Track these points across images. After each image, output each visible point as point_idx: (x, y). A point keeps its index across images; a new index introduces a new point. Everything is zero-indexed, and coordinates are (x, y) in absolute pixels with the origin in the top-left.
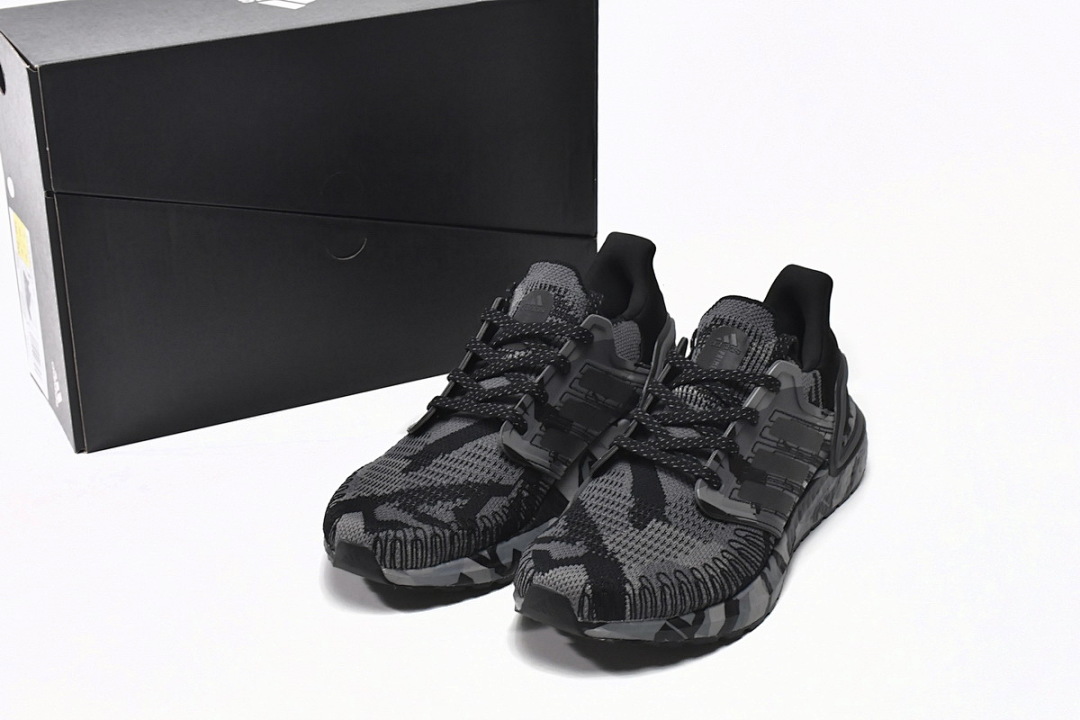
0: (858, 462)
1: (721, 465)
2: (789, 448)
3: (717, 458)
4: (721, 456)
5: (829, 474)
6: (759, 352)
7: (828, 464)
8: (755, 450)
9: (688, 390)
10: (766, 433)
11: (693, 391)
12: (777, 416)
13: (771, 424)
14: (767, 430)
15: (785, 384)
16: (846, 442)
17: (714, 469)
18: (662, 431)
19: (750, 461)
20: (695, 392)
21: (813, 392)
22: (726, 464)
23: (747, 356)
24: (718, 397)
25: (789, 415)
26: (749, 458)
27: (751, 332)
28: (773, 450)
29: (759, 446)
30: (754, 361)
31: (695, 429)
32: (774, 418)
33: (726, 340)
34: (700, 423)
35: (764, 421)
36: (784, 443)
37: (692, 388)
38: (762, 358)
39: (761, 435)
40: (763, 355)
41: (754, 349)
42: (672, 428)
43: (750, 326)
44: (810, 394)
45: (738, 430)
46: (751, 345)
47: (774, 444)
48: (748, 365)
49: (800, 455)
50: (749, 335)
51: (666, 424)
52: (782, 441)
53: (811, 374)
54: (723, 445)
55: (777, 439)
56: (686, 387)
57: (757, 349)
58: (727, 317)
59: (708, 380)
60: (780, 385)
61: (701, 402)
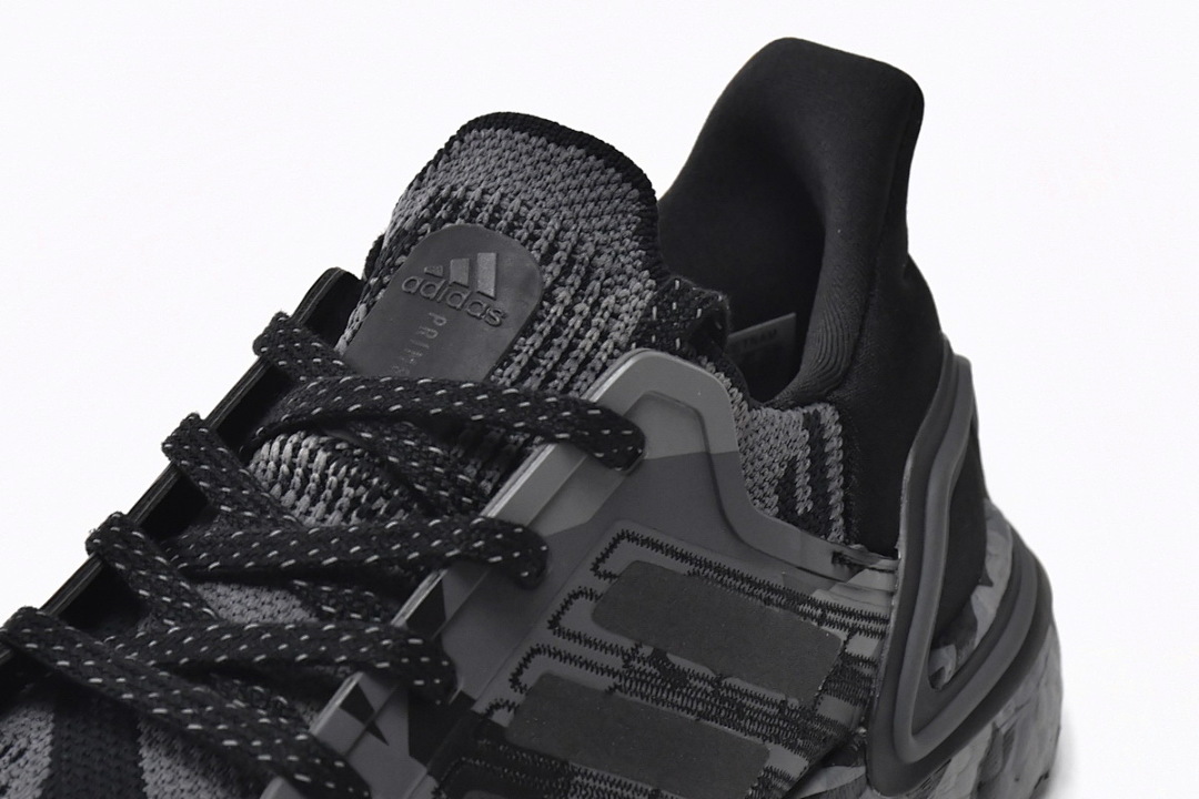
0: (1003, 744)
1: (373, 729)
2: (677, 679)
3: (356, 704)
4: (376, 696)
5: (869, 781)
6: (576, 322)
7: (864, 748)
8: (529, 678)
9: (296, 448)
10: (580, 617)
11: (313, 454)
12: (627, 554)
13: (601, 586)
14: (583, 607)
15: (664, 441)
16: (950, 669)
17: (341, 745)
18: (179, 595)
19: (502, 718)
20: (321, 457)
21: (802, 480)
22: (396, 726)
23: (527, 331)
24: (397, 476)
25: (684, 557)
26: (495, 707)
27: (553, 249)
28: (606, 682)
29: (541, 665)
30: (555, 354)
31: (293, 591)
32: (615, 564)
33: (458, 271)
34: (314, 573)
35: (569, 574)
36: (658, 657)
37: (311, 442)
38: (586, 344)
39: (554, 623)
40: (593, 334)
41: (557, 310)
42: (221, 589)
43: (551, 227)
44: (786, 486)
45: (452, 604)
46: (548, 295)
47: (616, 662)
48: (533, 363)
49: (734, 709)
50: (546, 259)
51: (198, 575)
52: (646, 651)
53: (796, 415)
54: (384, 653)
55: (628, 644)
56: (294, 438)
57: (569, 311)
58: (475, 194)
59: (371, 417)
60: (639, 439)
61: (338, 493)
